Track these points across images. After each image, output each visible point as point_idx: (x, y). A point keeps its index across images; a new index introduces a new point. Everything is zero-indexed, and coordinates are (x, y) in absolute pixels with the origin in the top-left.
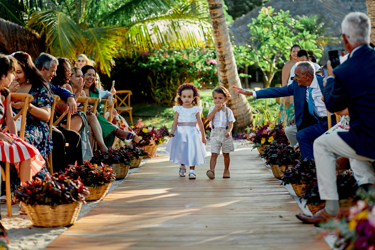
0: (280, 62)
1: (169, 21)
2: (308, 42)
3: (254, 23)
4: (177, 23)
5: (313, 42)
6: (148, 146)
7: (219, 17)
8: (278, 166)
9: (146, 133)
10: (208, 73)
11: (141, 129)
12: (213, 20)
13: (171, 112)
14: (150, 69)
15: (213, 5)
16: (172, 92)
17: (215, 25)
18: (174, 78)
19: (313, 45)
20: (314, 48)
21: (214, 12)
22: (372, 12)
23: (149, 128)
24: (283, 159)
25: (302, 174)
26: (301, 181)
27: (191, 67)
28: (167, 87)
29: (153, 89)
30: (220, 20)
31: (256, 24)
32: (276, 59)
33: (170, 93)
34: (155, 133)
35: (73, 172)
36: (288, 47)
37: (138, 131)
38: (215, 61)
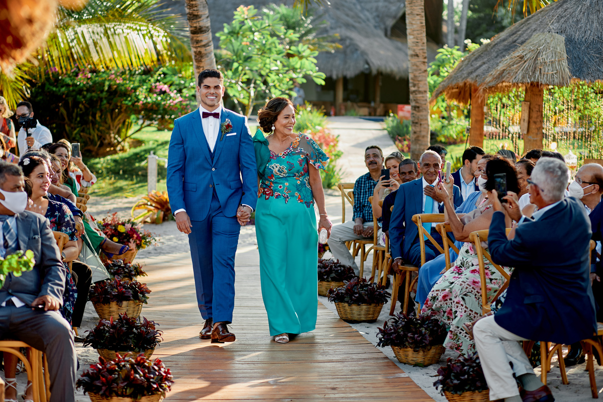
0: (259, 89)
1: (101, 26)
2: (304, 60)
3: (226, 30)
4: (112, 30)
5: (312, 62)
7: (205, 46)
8: (346, 304)
9: (123, 233)
10: (154, 106)
11: (115, 226)
12: (195, 50)
13: (99, 166)
14: (64, 96)
15: (196, 27)
16: (99, 134)
17: (198, 56)
18: (101, 111)
19: (313, 65)
20: (314, 70)
21: (198, 39)
22: (415, 32)
23: (126, 225)
24: (355, 297)
25: (409, 335)
26: (407, 343)
27: (129, 96)
28: (90, 126)
29: (67, 128)
30: (206, 50)
31: (229, 33)
32: (255, 83)
33: (95, 134)
34: (136, 233)
35: (108, 331)
36: (274, 68)
37: (111, 229)
38: (165, 88)
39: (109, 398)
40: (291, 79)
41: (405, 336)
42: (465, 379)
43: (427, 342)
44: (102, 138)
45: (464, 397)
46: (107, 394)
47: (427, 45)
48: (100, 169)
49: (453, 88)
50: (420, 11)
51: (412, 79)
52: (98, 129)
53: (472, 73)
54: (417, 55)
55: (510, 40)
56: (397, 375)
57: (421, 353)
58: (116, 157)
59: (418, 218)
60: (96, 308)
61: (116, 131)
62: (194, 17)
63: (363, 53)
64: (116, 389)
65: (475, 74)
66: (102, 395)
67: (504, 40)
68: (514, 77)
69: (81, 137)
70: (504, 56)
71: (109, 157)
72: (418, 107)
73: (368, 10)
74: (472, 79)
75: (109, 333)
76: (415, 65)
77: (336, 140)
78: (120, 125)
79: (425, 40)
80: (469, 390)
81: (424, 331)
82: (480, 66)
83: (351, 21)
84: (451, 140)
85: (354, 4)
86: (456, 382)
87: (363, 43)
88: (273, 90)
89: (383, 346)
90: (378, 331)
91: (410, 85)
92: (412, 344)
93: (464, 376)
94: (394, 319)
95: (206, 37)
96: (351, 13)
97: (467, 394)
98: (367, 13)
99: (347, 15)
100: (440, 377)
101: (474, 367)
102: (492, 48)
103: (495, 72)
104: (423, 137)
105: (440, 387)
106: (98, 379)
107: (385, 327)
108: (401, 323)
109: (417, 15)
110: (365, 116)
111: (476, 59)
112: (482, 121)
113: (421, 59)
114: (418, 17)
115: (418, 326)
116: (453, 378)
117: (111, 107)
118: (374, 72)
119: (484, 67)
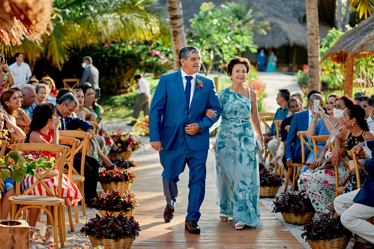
0: (216, 54)
1: (118, 14)
2: (244, 37)
3: (196, 18)
5: (249, 38)
6: (125, 153)
7: (179, 27)
9: (124, 141)
10: (151, 64)
11: (119, 137)
12: (173, 29)
15: (173, 16)
16: (117, 81)
17: (174, 33)
18: (118, 67)
19: (250, 40)
21: (175, 22)
22: (312, 20)
23: (126, 136)
25: (292, 205)
26: (290, 211)
27: (136, 58)
28: (111, 76)
30: (179, 29)
31: (198, 20)
32: (214, 51)
33: (114, 81)
34: (132, 141)
35: (106, 200)
36: (226, 41)
37: (117, 139)
38: (158, 53)
39: (101, 239)
40: (237, 49)
41: (290, 206)
42: (320, 232)
43: (303, 210)
44: (118, 83)
45: (320, 243)
46: (99, 237)
47: (320, 28)
48: (117, 102)
49: (334, 55)
50: (315, 6)
51: (310, 49)
52: (116, 79)
53: (345, 45)
54: (313, 34)
55: (370, 25)
56: (282, 230)
57: (300, 217)
58: (127, 95)
59: (300, 134)
60: (102, 186)
61: (127, 79)
62: (172, 9)
63: (285, 33)
64: (105, 234)
65: (347, 46)
66: (96, 237)
67: (366, 25)
68: (370, 47)
69: (106, 83)
70: (365, 35)
71: (123, 96)
72: (313, 66)
73: (289, 6)
74: (345, 49)
75: (106, 201)
76: (311, 40)
77: (264, 87)
78: (130, 76)
79: (318, 25)
80: (322, 239)
81: (301, 203)
82: (351, 41)
83: (277, 13)
84: (337, 87)
85: (280, 2)
86: (314, 234)
87: (285, 26)
88: (225, 55)
89: (276, 212)
90: (273, 203)
91: (309, 52)
92: (293, 211)
93: (320, 230)
94: (283, 195)
95: (180, 22)
96: (278, 8)
97: (321, 241)
98: (288, 8)
99: (275, 9)
100: (306, 231)
101: (326, 225)
102: (358, 30)
103: (358, 45)
104: (316, 85)
105: (305, 237)
106: (94, 227)
107: (277, 201)
108: (287, 198)
109: (313, 9)
110: (285, 71)
111: (349, 37)
112: (352, 75)
113: (315, 36)
114: (314, 10)
115: (298, 200)
116: (313, 232)
117: (124, 64)
118: (292, 44)
119: (353, 41)
